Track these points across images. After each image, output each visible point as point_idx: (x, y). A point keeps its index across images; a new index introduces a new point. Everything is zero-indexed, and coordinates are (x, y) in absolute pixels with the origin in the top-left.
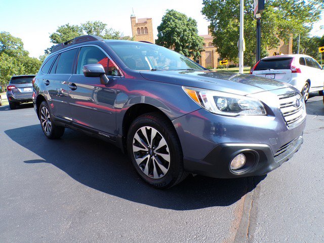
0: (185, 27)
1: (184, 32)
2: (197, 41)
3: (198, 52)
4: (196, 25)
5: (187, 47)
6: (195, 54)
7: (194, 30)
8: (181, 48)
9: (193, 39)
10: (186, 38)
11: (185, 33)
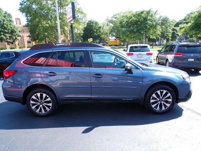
0: (3, 18)
1: (3, 21)
2: (15, 29)
3: (17, 37)
4: (11, 18)
5: (8, 33)
6: (14, 38)
7: (10, 21)
8: (2, 33)
9: (11, 27)
10: (6, 26)
11: (5, 22)
